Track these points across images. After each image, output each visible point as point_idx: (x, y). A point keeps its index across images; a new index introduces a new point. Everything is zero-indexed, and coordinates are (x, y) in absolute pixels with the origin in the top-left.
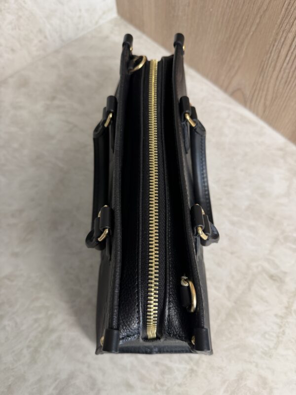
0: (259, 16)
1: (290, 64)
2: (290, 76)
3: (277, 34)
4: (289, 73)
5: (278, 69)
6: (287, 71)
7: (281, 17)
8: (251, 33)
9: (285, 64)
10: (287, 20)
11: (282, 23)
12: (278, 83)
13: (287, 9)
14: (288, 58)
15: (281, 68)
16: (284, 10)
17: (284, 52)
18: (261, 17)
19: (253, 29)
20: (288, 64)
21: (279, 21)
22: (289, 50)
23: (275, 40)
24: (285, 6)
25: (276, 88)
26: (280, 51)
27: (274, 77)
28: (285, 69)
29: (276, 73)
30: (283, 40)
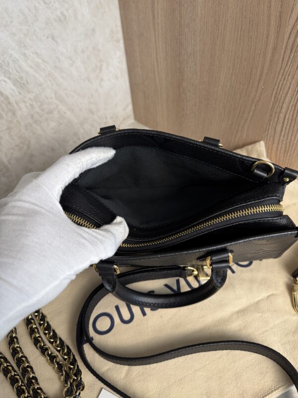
0: (254, 105)
1: (286, 137)
2: (288, 146)
3: (271, 116)
5: (276, 141)
6: (284, 142)
7: (271, 103)
8: (250, 118)
9: (282, 137)
10: (277, 105)
11: (273, 107)
12: (278, 153)
13: (275, 97)
14: (283, 133)
15: (279, 141)
16: (273, 98)
17: (279, 128)
18: (255, 106)
19: (251, 114)
20: (284, 137)
21: (271, 106)
23: (270, 121)
24: (274, 95)
25: (278, 157)
26: (275, 128)
27: (274, 149)
28: (283, 141)
29: (275, 145)
30: (276, 119)
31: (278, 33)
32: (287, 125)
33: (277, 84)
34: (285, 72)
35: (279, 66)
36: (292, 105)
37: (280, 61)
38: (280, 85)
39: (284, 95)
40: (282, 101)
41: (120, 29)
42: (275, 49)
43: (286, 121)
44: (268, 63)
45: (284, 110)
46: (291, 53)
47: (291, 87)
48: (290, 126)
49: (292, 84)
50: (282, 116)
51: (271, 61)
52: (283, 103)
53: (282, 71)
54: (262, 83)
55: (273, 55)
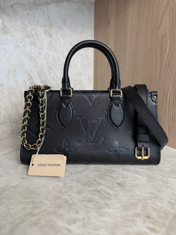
1: (172, 111)
2: (173, 116)
3: (162, 101)
4: (172, 115)
5: (167, 115)
6: (171, 114)
7: (162, 94)
9: (170, 112)
10: (165, 95)
11: (163, 96)
12: (169, 122)
14: (170, 109)
15: (168, 114)
16: (162, 91)
17: (167, 107)
20: (171, 111)
21: (162, 96)
22: (169, 105)
23: (162, 104)
24: (163, 90)
25: (169, 125)
27: (167, 120)
28: (170, 114)
29: (167, 118)
30: (165, 102)
31: (161, 62)
32: (171, 104)
33: (164, 84)
34: (167, 77)
35: (163, 75)
36: (172, 93)
37: (164, 74)
38: (165, 85)
39: (167, 89)
40: (167, 92)
41: (93, 77)
42: (160, 69)
43: (170, 102)
44: (158, 76)
45: (169, 97)
46: (168, 69)
47: (170, 84)
48: (173, 104)
49: (171, 82)
50: (168, 100)
51: (160, 74)
52: (168, 93)
53: (165, 78)
54: (156, 86)
55: (160, 71)
